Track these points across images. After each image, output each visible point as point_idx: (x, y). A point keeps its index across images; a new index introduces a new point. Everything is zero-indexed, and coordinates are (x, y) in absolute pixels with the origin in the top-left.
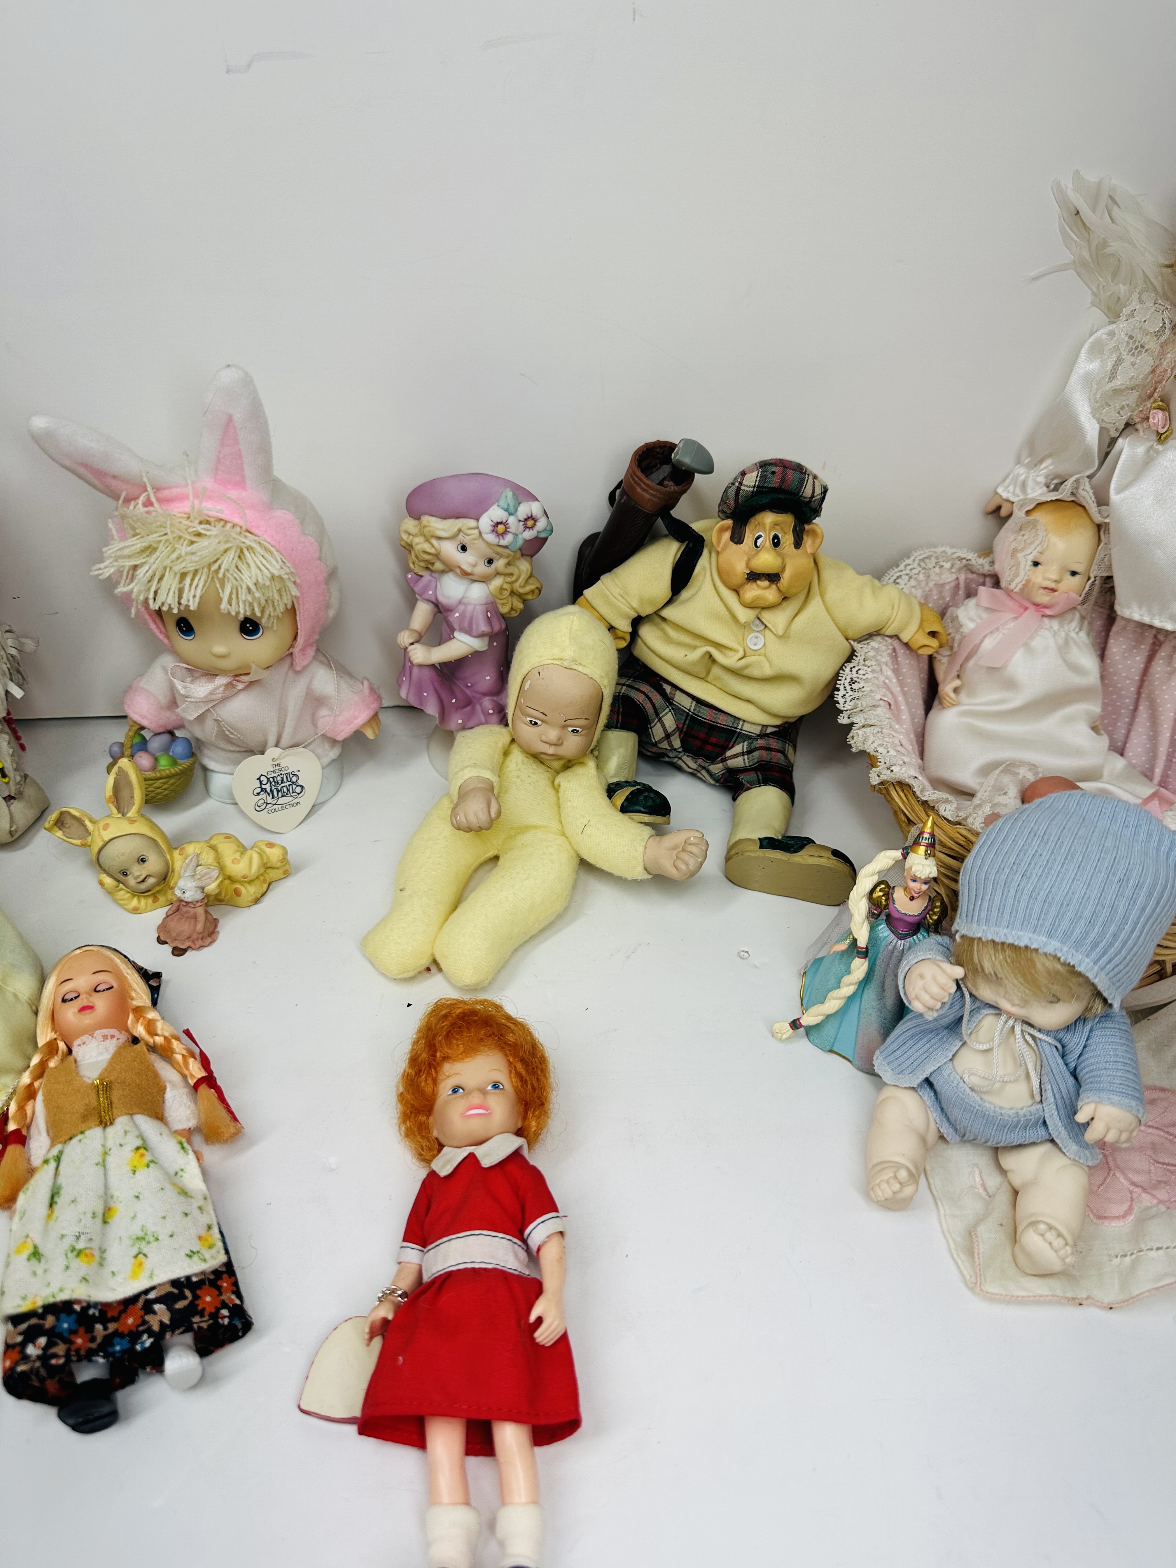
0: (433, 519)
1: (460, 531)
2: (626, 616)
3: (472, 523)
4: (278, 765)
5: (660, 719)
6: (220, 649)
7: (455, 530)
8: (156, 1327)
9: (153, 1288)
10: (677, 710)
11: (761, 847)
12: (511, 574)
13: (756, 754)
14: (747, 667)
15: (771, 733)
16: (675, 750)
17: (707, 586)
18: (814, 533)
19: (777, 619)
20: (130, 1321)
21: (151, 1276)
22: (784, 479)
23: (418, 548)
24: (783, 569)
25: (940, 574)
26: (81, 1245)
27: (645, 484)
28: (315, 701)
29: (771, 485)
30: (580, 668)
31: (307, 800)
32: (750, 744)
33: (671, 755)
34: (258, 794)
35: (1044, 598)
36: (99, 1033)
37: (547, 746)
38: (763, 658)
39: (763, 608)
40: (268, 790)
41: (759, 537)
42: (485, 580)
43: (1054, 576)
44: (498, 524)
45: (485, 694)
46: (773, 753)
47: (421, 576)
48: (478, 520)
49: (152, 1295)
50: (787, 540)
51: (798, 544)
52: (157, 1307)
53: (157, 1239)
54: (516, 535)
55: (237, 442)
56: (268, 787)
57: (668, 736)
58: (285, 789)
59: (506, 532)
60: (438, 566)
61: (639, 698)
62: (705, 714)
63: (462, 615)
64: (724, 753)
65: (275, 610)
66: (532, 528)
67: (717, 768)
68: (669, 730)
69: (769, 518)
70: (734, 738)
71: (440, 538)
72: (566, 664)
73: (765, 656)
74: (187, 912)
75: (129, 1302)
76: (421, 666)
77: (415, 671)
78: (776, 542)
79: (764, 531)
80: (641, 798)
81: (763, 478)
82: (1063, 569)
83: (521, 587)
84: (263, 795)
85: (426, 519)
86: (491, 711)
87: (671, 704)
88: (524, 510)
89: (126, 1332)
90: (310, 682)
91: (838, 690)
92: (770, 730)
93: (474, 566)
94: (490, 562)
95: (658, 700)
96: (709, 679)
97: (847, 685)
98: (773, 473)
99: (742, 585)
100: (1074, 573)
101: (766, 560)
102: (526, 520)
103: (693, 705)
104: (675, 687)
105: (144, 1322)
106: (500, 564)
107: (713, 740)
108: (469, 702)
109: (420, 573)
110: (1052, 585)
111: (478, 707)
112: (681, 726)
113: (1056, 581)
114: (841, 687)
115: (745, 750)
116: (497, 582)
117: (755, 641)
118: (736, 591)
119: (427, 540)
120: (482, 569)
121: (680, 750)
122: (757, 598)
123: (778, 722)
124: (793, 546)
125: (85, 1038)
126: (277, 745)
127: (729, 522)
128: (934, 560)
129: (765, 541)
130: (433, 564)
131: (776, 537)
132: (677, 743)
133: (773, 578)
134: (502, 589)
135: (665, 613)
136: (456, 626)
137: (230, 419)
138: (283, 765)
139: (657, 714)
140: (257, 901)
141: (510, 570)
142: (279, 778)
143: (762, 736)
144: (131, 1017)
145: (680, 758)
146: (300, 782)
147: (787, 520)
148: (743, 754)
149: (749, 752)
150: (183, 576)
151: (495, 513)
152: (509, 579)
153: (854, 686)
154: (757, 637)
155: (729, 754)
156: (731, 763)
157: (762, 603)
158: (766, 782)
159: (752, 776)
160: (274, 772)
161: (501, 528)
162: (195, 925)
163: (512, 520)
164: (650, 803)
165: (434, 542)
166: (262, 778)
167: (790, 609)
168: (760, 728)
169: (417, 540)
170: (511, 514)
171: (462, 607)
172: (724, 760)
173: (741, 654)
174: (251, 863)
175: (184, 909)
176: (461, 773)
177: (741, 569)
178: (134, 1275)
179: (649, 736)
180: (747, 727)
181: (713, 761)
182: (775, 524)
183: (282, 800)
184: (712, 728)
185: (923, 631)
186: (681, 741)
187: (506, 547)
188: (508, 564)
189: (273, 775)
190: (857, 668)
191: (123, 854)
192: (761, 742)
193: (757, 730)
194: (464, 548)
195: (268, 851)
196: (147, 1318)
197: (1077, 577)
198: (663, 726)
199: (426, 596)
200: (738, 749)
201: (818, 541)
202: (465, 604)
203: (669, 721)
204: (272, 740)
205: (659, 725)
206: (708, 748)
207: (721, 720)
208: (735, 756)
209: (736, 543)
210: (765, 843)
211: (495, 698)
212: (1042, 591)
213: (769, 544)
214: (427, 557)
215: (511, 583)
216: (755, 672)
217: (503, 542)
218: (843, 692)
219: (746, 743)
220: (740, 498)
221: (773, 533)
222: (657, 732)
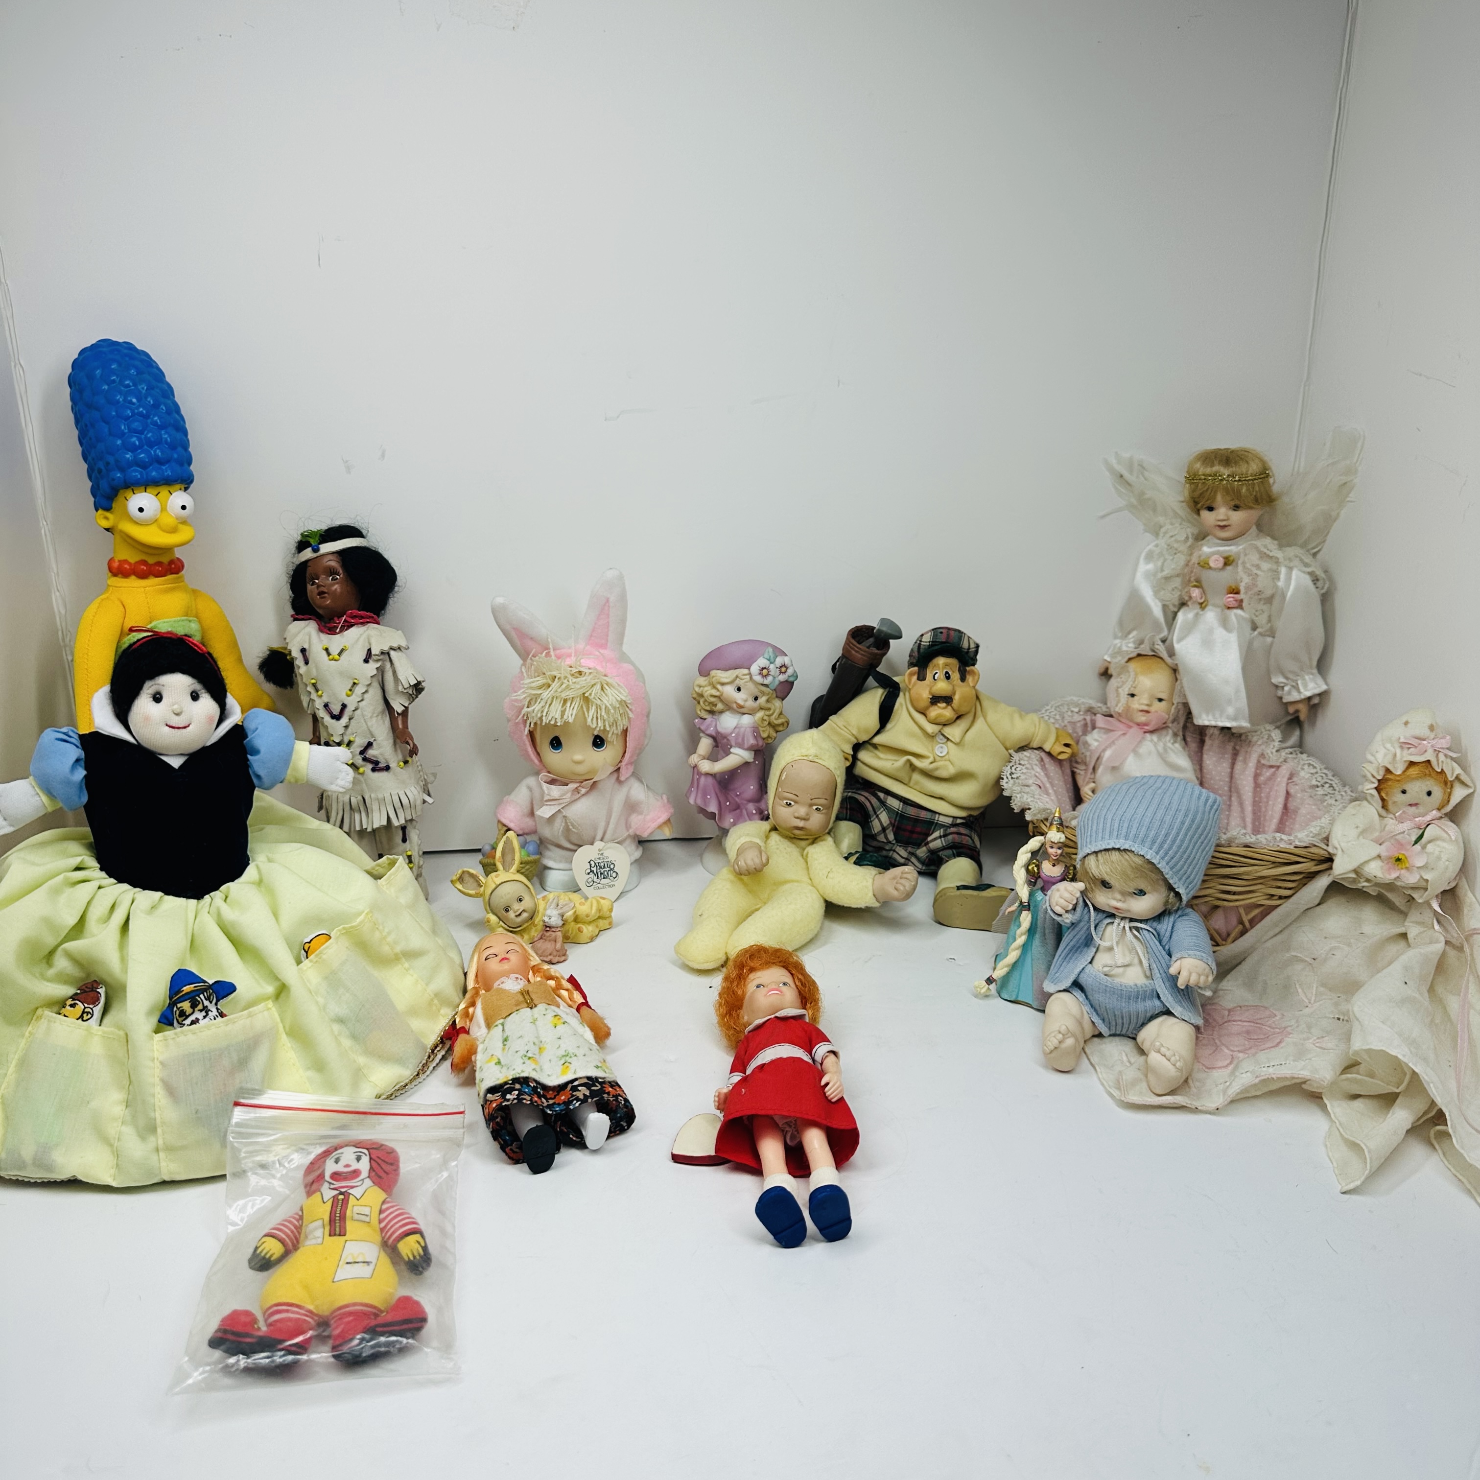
0: (719, 671)
1: (737, 677)
2: (848, 741)
3: (746, 671)
4: (602, 854)
5: (877, 816)
6: (578, 757)
7: (735, 676)
8: (581, 1097)
9: (576, 1079)
10: (889, 810)
11: (958, 890)
12: (769, 709)
13: (950, 837)
14: (937, 769)
15: (962, 824)
16: (890, 842)
17: (905, 713)
18: (973, 673)
19: (954, 732)
20: (563, 1098)
21: (575, 1073)
22: (948, 637)
23: (706, 694)
24: (954, 693)
26: (529, 1055)
27: (857, 648)
28: (631, 807)
29: (940, 642)
30: (820, 761)
31: (620, 884)
32: (946, 831)
33: (887, 848)
34: (589, 874)
35: (1141, 718)
36: (513, 976)
37: (798, 820)
38: (948, 763)
39: (945, 725)
40: (595, 872)
41: (936, 673)
42: (751, 713)
43: (1146, 703)
44: (763, 669)
45: (750, 801)
46: (963, 837)
47: (705, 719)
48: (749, 669)
49: (576, 1083)
50: (955, 676)
51: (963, 679)
52: (580, 1088)
53: (576, 1056)
54: (774, 678)
55: (608, 615)
56: (594, 869)
57: (884, 829)
58: (606, 873)
59: (768, 674)
60: (720, 706)
61: (861, 799)
62: (911, 811)
63: (738, 735)
64: (927, 838)
65: (617, 728)
66: (785, 673)
67: (922, 852)
68: (885, 825)
69: (941, 661)
70: (934, 827)
71: (723, 684)
72: (811, 758)
73: (950, 761)
74: (550, 936)
75: (562, 1087)
76: (707, 774)
77: (703, 779)
78: (948, 677)
79: (939, 669)
81: (934, 636)
82: (1152, 697)
83: (776, 719)
84: (592, 875)
85: (713, 673)
86: (754, 812)
87: (885, 805)
88: (779, 661)
89: (561, 1102)
90: (629, 791)
91: (1003, 779)
92: (959, 821)
93: (746, 701)
94: (756, 699)
95: (874, 801)
96: (911, 784)
97: (1008, 776)
98: (941, 634)
99: (927, 708)
100: (1160, 700)
101: (942, 686)
102: (781, 667)
103: (901, 806)
104: (888, 793)
105: (573, 1096)
106: (762, 700)
107: (918, 829)
108: (737, 807)
109: (705, 717)
110: (1147, 709)
111: (744, 812)
112: (893, 822)
113: (1149, 706)
114: (1005, 777)
115: (942, 834)
116: (760, 714)
117: (941, 749)
118: (923, 713)
119: (714, 687)
120: (750, 703)
121: (894, 842)
122: (939, 716)
123: (963, 814)
124: (959, 680)
125: (503, 979)
126: (601, 840)
127: (916, 669)
129: (940, 675)
130: (716, 705)
131: (947, 673)
132: (891, 837)
133: (947, 700)
134: (763, 720)
135: (877, 740)
136: (733, 743)
137: (608, 600)
138: (605, 855)
139: (875, 813)
140: (592, 939)
141: (769, 705)
142: (602, 864)
143: (954, 825)
144: (531, 972)
145: (894, 851)
146: (615, 869)
147: (953, 662)
148: (940, 837)
149: (945, 836)
150: (565, 701)
151: (762, 662)
152: (768, 713)
153: (1013, 776)
154: (942, 747)
155: (930, 839)
156: (933, 845)
157: (943, 720)
158: (959, 855)
159: (949, 852)
160: (599, 859)
161: (765, 672)
162: (556, 945)
163: (772, 667)
165: (719, 687)
166: (592, 862)
167: (962, 724)
168: (951, 819)
169: (706, 689)
170: (771, 663)
171: (737, 730)
172: (927, 843)
173: (931, 759)
174: (592, 906)
175: (548, 934)
176: (739, 841)
177: (926, 695)
178: (563, 1073)
179: (869, 828)
180: (942, 819)
181: (919, 846)
182: (947, 665)
183: (604, 881)
184: (917, 821)
185: (1060, 743)
186: (895, 835)
187: (766, 686)
188: (768, 701)
189: (599, 861)
190: (1015, 767)
191: (509, 893)
192: (953, 830)
193: (949, 821)
194: (739, 689)
195: (602, 901)
196: (574, 1093)
197: (1164, 703)
198: (880, 821)
199: (708, 732)
200: (936, 834)
201: (976, 677)
202: (739, 728)
203: (884, 817)
204: (599, 835)
205: (876, 820)
206: (915, 836)
207: (923, 815)
208: (935, 839)
209: (921, 680)
210: (962, 888)
211: (757, 804)
212: (1139, 713)
213: (943, 676)
214: (712, 699)
215: (769, 716)
216: (944, 774)
217: (766, 682)
218: (1005, 780)
219: (942, 830)
220: (922, 650)
221: (945, 671)
222: (876, 826)
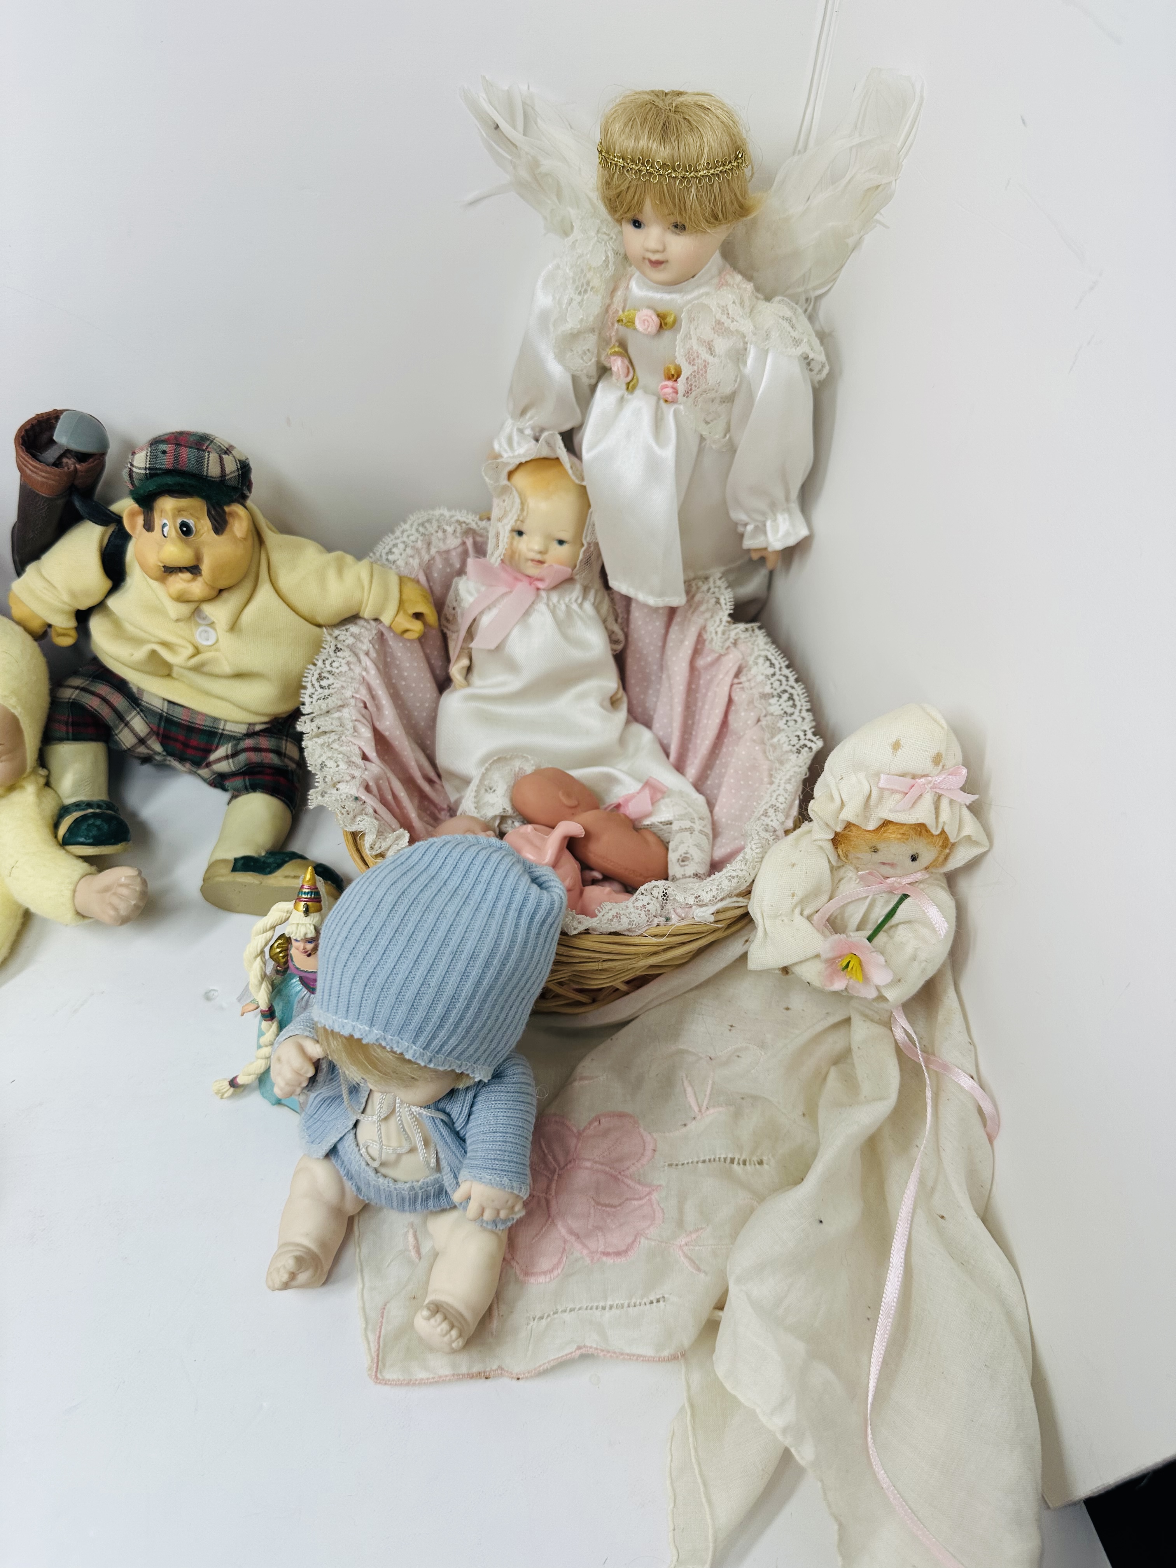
2: (63, 612)
5: (127, 724)
10: (148, 713)
11: (234, 869)
13: (243, 757)
14: (206, 663)
15: (261, 731)
16: (158, 753)
18: (237, 516)
19: (218, 613)
22: (177, 457)
24: (201, 561)
25: (444, 540)
27: (32, 465)
29: (163, 467)
32: (236, 745)
35: (533, 570)
38: (218, 654)
39: (200, 602)
41: (168, 524)
43: (537, 547)
46: (264, 754)
50: (203, 525)
51: (219, 529)
57: (142, 741)
61: (93, 703)
62: (179, 715)
64: (209, 756)
67: (204, 771)
68: (143, 735)
69: (173, 503)
70: (216, 740)
73: (222, 652)
78: (186, 530)
79: (169, 518)
80: (84, 827)
81: (153, 457)
82: (548, 537)
87: (139, 706)
91: (305, 688)
92: (258, 728)
95: (119, 701)
96: (174, 676)
97: (315, 682)
98: (164, 452)
100: (561, 542)
101: (178, 551)
103: (165, 708)
107: (195, 742)
110: (538, 557)
112: (155, 729)
113: (540, 553)
114: (309, 685)
115: (229, 752)
117: (203, 636)
121: (165, 754)
122: (186, 591)
123: (265, 719)
124: (212, 532)
127: (138, 506)
128: (435, 525)
129: (172, 530)
131: (183, 524)
132: (157, 747)
133: (193, 570)
139: (121, 719)
143: (250, 735)
145: (169, 762)
147: (198, 504)
148: (227, 757)
149: (234, 755)
153: (322, 683)
154: (206, 632)
155: (213, 757)
156: (218, 767)
157: (194, 597)
158: (253, 788)
159: (239, 782)
164: (94, 832)
167: (233, 600)
168: (244, 726)
172: (208, 765)
173: (193, 652)
177: (155, 561)
179: (116, 743)
180: (229, 727)
181: (199, 764)
182: (179, 511)
184: (190, 730)
185: (405, 612)
186: (161, 745)
190: (330, 660)
192: (249, 743)
193: (242, 729)
197: (566, 547)
198: (132, 730)
200: (221, 752)
203: (138, 724)
205: (126, 730)
206: (192, 751)
207: (200, 722)
208: (219, 760)
209: (148, 531)
210: (240, 863)
212: (530, 563)
213: (177, 533)
216: (215, 669)
218: (310, 690)
219: (230, 745)
220: (136, 482)
221: (179, 521)
222: (126, 739)
